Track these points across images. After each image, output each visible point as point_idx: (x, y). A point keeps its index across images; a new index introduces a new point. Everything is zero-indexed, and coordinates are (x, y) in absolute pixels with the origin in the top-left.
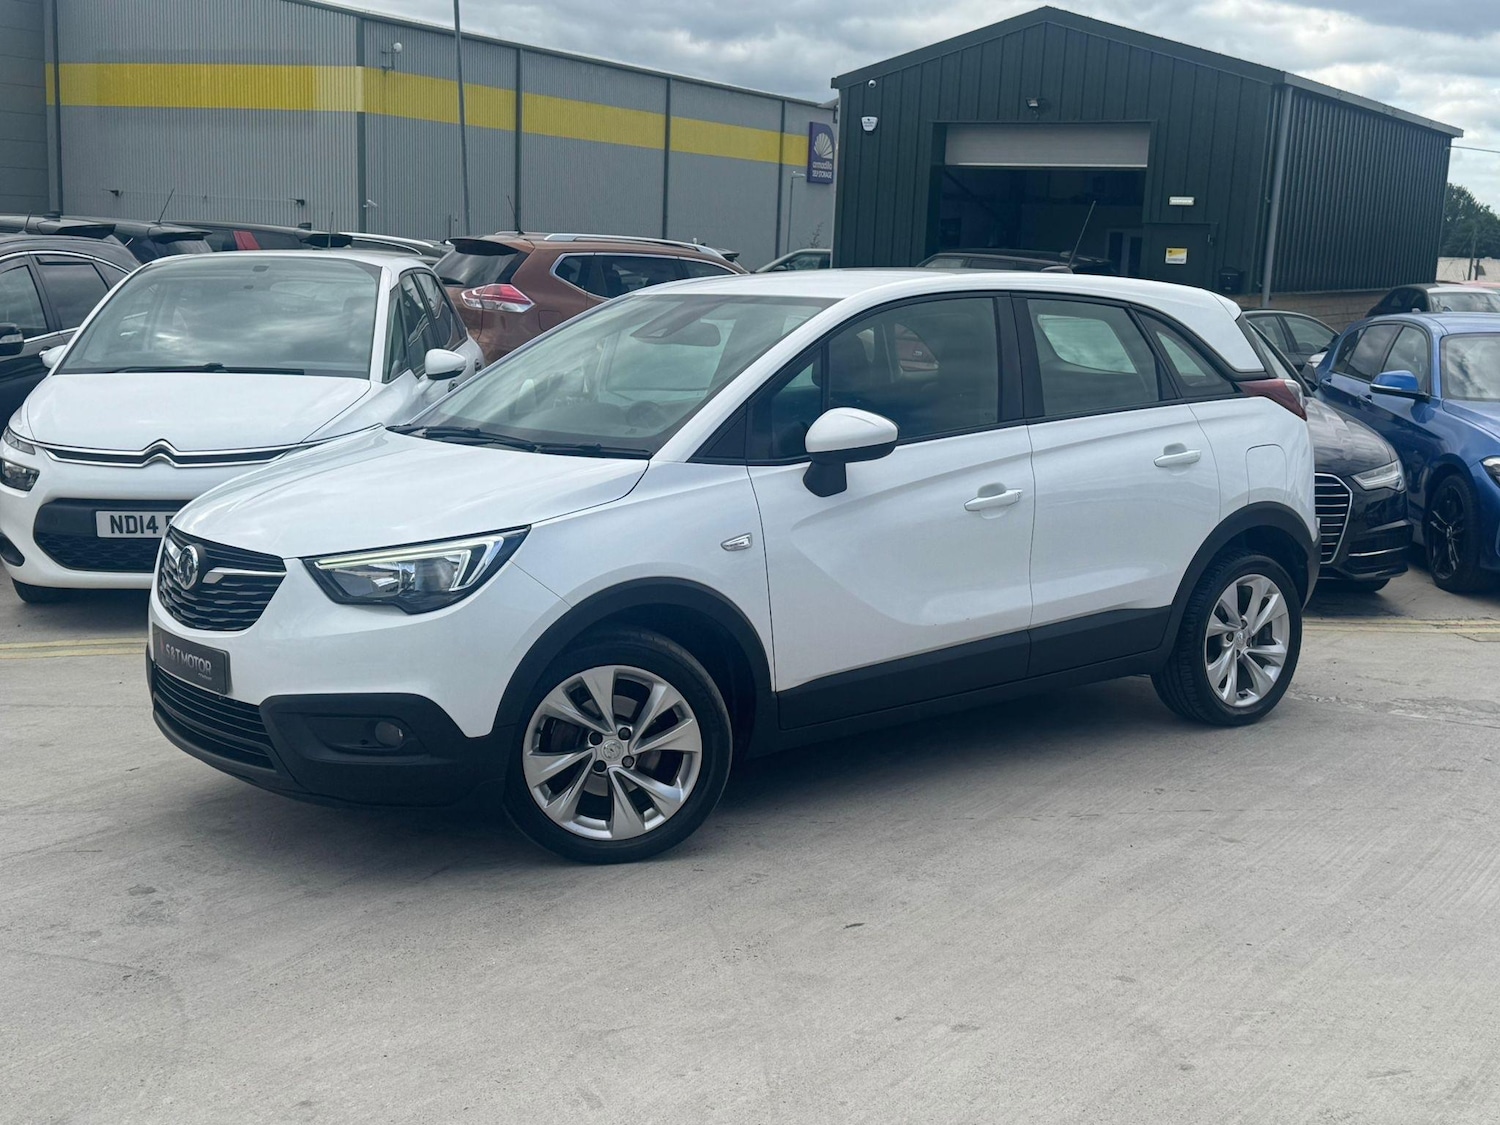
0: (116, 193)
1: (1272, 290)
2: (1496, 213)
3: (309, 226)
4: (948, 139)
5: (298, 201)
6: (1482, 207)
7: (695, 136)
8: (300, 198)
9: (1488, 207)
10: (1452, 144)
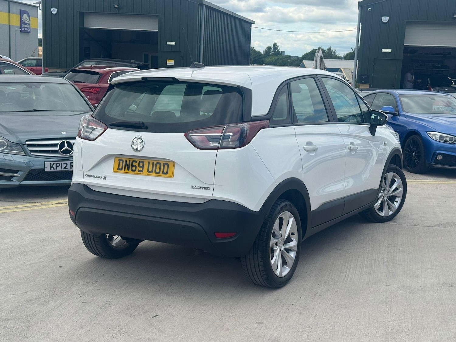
2: (256, 49)
4: (85, 18)
10: (252, 26)
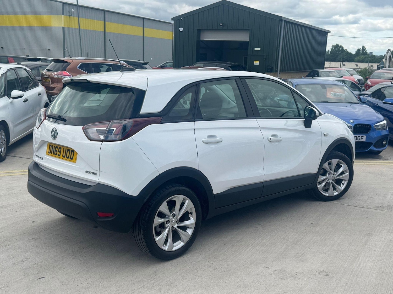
0: (2, 48)
1: (280, 71)
2: (348, 51)
3: (28, 56)
4: (201, 33)
5: (48, 49)
6: (345, 50)
7: (151, 33)
8: (49, 49)
9: (347, 50)
10: (328, 34)
